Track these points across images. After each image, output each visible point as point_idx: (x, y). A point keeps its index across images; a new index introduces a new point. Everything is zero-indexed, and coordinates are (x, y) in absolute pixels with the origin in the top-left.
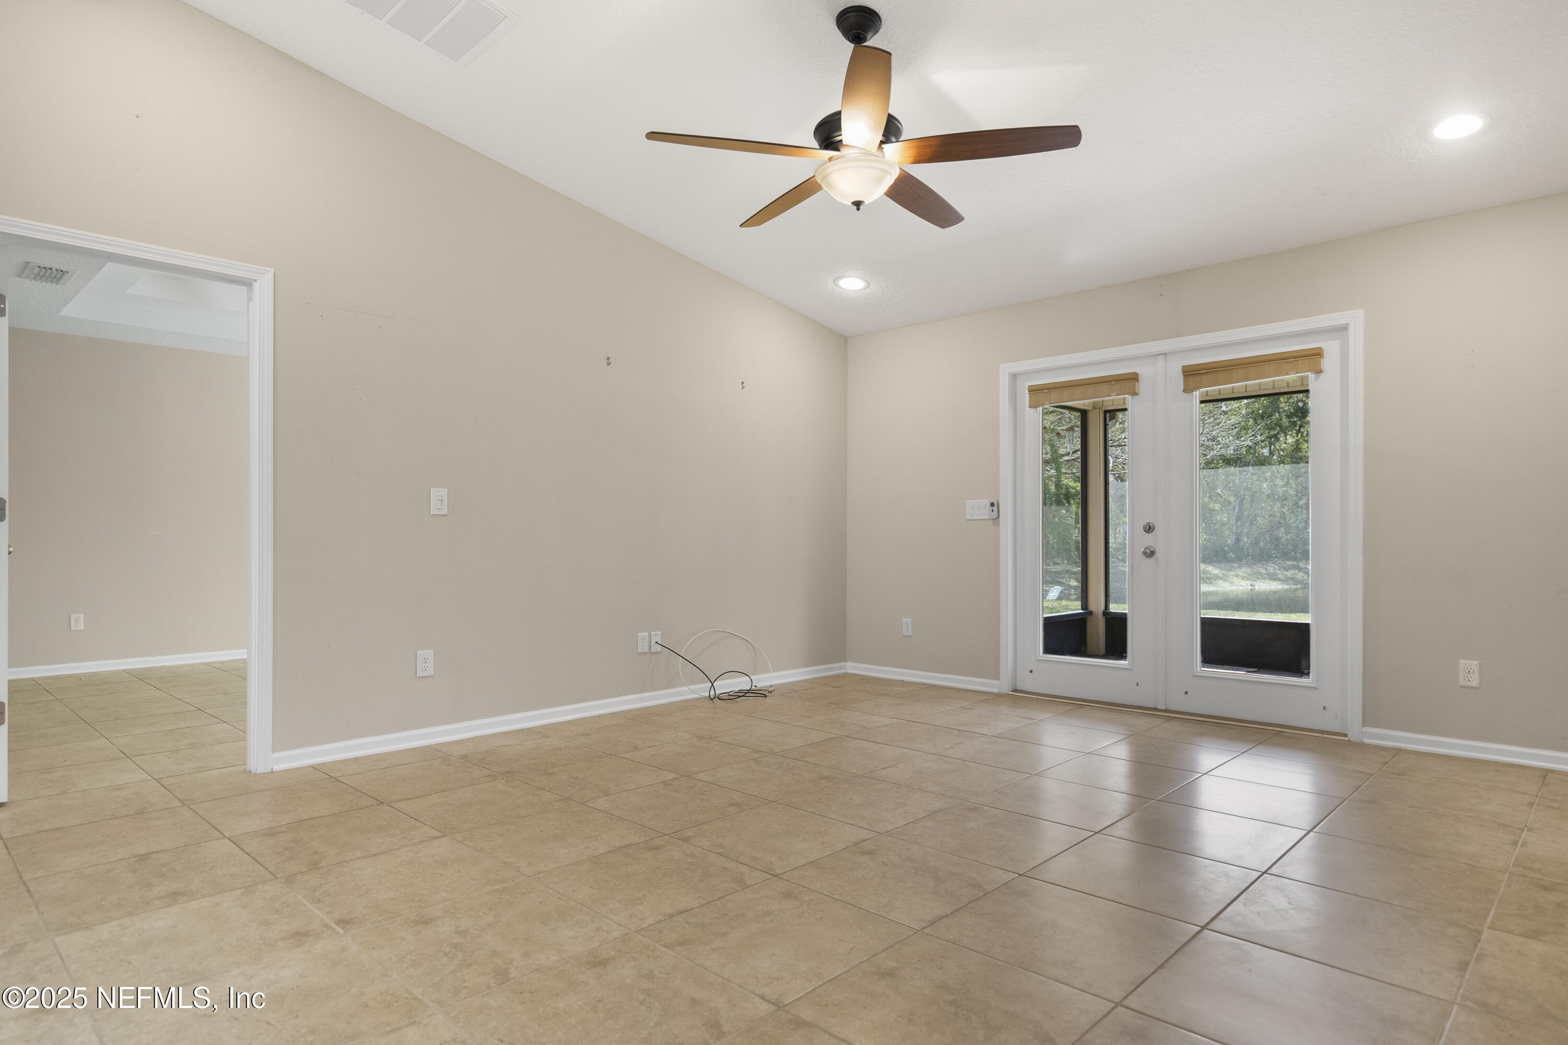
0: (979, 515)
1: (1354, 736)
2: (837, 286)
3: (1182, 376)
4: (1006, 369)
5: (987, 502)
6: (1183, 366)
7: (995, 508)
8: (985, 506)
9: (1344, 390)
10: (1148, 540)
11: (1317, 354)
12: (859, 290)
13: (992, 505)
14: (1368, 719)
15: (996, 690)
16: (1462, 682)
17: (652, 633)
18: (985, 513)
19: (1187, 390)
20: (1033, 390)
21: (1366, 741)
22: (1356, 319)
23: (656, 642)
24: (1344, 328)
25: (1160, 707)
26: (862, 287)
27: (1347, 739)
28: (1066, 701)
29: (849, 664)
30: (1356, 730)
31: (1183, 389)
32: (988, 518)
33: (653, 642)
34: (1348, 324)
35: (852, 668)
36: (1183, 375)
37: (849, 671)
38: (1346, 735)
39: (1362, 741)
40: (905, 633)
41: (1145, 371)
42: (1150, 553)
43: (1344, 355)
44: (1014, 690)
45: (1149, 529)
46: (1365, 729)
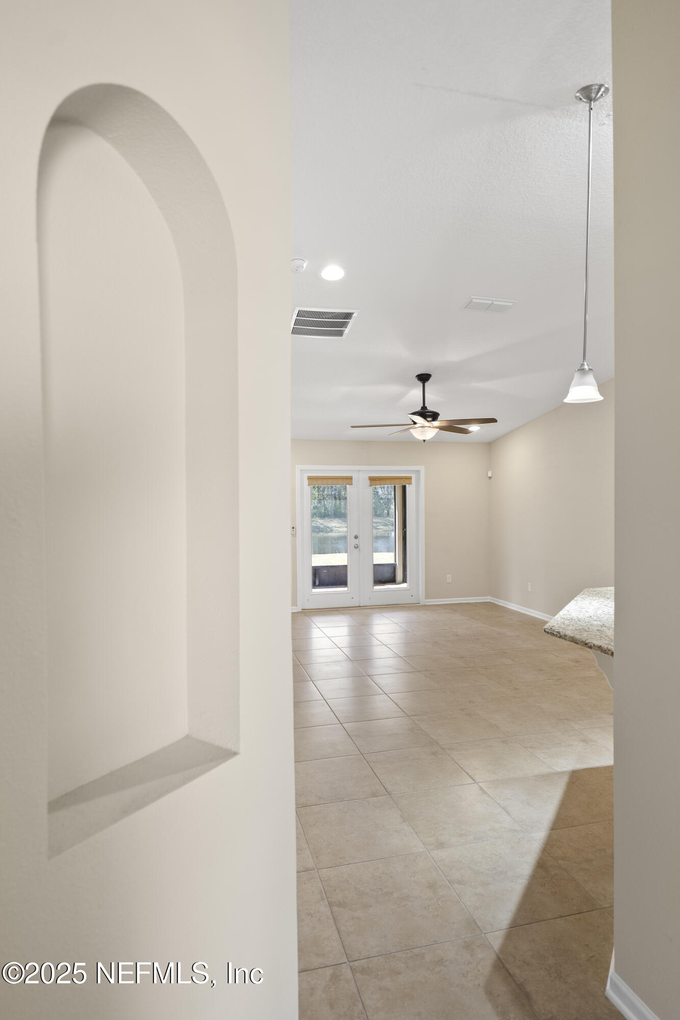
1: (423, 603)
4: (298, 468)
6: (369, 476)
7: (294, 529)
9: (417, 491)
10: (356, 541)
11: (410, 478)
14: (426, 597)
15: (296, 611)
16: (448, 582)
19: (369, 486)
20: (310, 478)
21: (427, 604)
22: (422, 468)
24: (418, 471)
28: (327, 610)
34: (420, 471)
36: (368, 480)
38: (420, 603)
39: (425, 604)
41: (355, 476)
42: (356, 547)
43: (418, 480)
44: (302, 610)
45: (356, 537)
46: (426, 600)
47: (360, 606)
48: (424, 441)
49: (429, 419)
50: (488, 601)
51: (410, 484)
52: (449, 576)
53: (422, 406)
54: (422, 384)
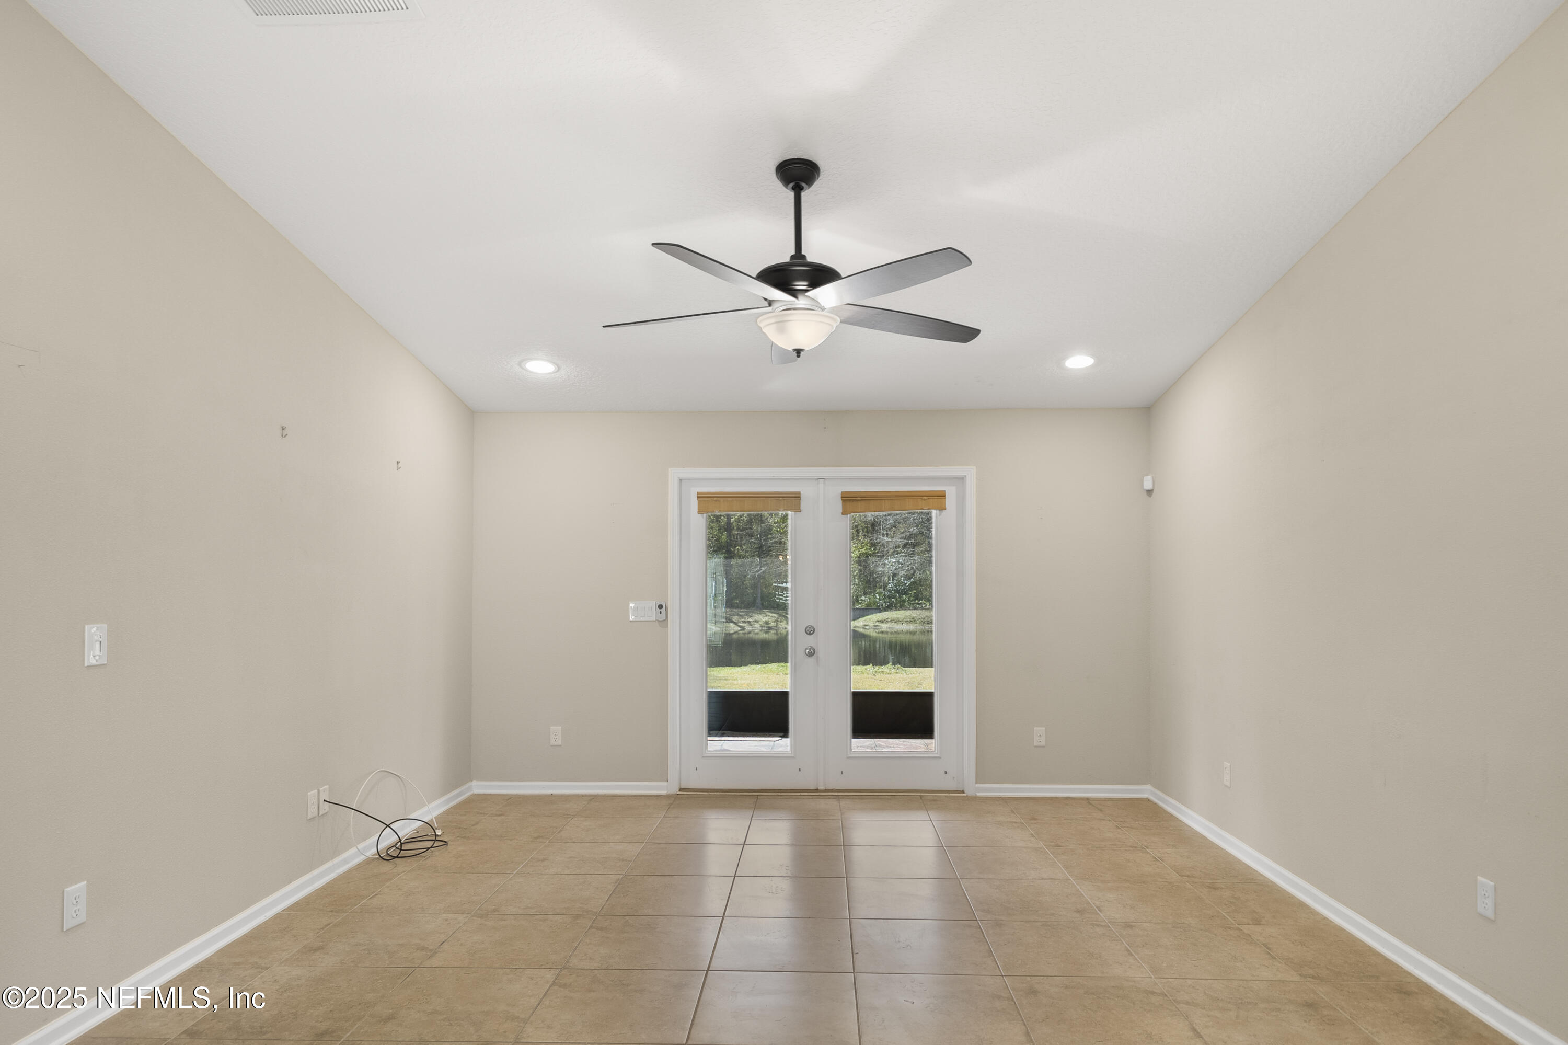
0: (645, 616)
1: (969, 792)
2: (522, 368)
3: (841, 502)
4: (675, 474)
5: (653, 604)
6: (842, 492)
7: (663, 610)
8: (652, 608)
9: (961, 526)
10: (810, 641)
11: (941, 495)
12: (548, 373)
13: (660, 607)
14: (981, 777)
15: (664, 792)
16: (1036, 744)
17: (321, 789)
18: (653, 615)
19: (844, 513)
20: (701, 497)
21: (979, 794)
22: (970, 472)
23: (325, 801)
24: (962, 479)
25: (820, 788)
26: (550, 371)
27: (965, 795)
28: (738, 794)
29: (474, 783)
30: (974, 788)
31: (841, 512)
32: (655, 620)
33: (322, 800)
34: (966, 476)
35: (478, 787)
36: (842, 500)
37: (476, 791)
38: (963, 792)
39: (976, 795)
40: (553, 742)
41: (807, 491)
42: (811, 653)
43: (961, 499)
44: (681, 790)
45: (810, 631)
46: (978, 785)
47: (817, 790)
48: (798, 352)
49: (801, 285)
50: (1145, 796)
51: (942, 508)
52: (1040, 730)
53: (793, 253)
54: (791, 195)
